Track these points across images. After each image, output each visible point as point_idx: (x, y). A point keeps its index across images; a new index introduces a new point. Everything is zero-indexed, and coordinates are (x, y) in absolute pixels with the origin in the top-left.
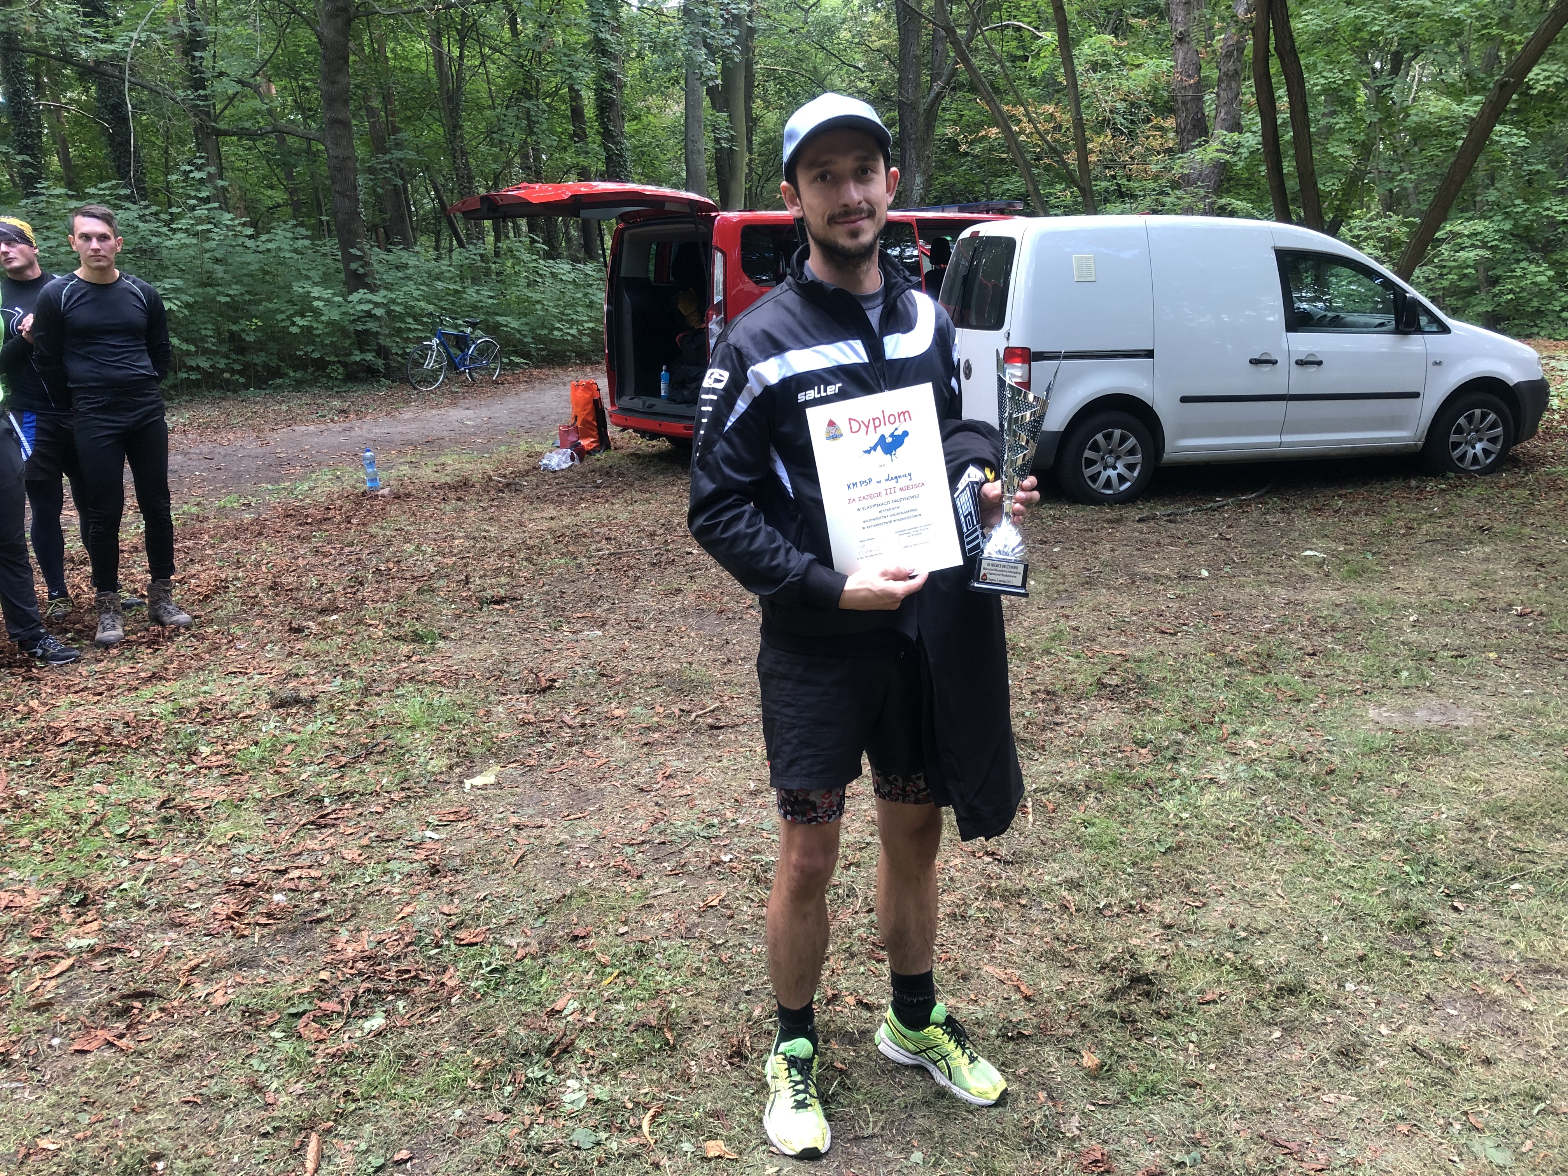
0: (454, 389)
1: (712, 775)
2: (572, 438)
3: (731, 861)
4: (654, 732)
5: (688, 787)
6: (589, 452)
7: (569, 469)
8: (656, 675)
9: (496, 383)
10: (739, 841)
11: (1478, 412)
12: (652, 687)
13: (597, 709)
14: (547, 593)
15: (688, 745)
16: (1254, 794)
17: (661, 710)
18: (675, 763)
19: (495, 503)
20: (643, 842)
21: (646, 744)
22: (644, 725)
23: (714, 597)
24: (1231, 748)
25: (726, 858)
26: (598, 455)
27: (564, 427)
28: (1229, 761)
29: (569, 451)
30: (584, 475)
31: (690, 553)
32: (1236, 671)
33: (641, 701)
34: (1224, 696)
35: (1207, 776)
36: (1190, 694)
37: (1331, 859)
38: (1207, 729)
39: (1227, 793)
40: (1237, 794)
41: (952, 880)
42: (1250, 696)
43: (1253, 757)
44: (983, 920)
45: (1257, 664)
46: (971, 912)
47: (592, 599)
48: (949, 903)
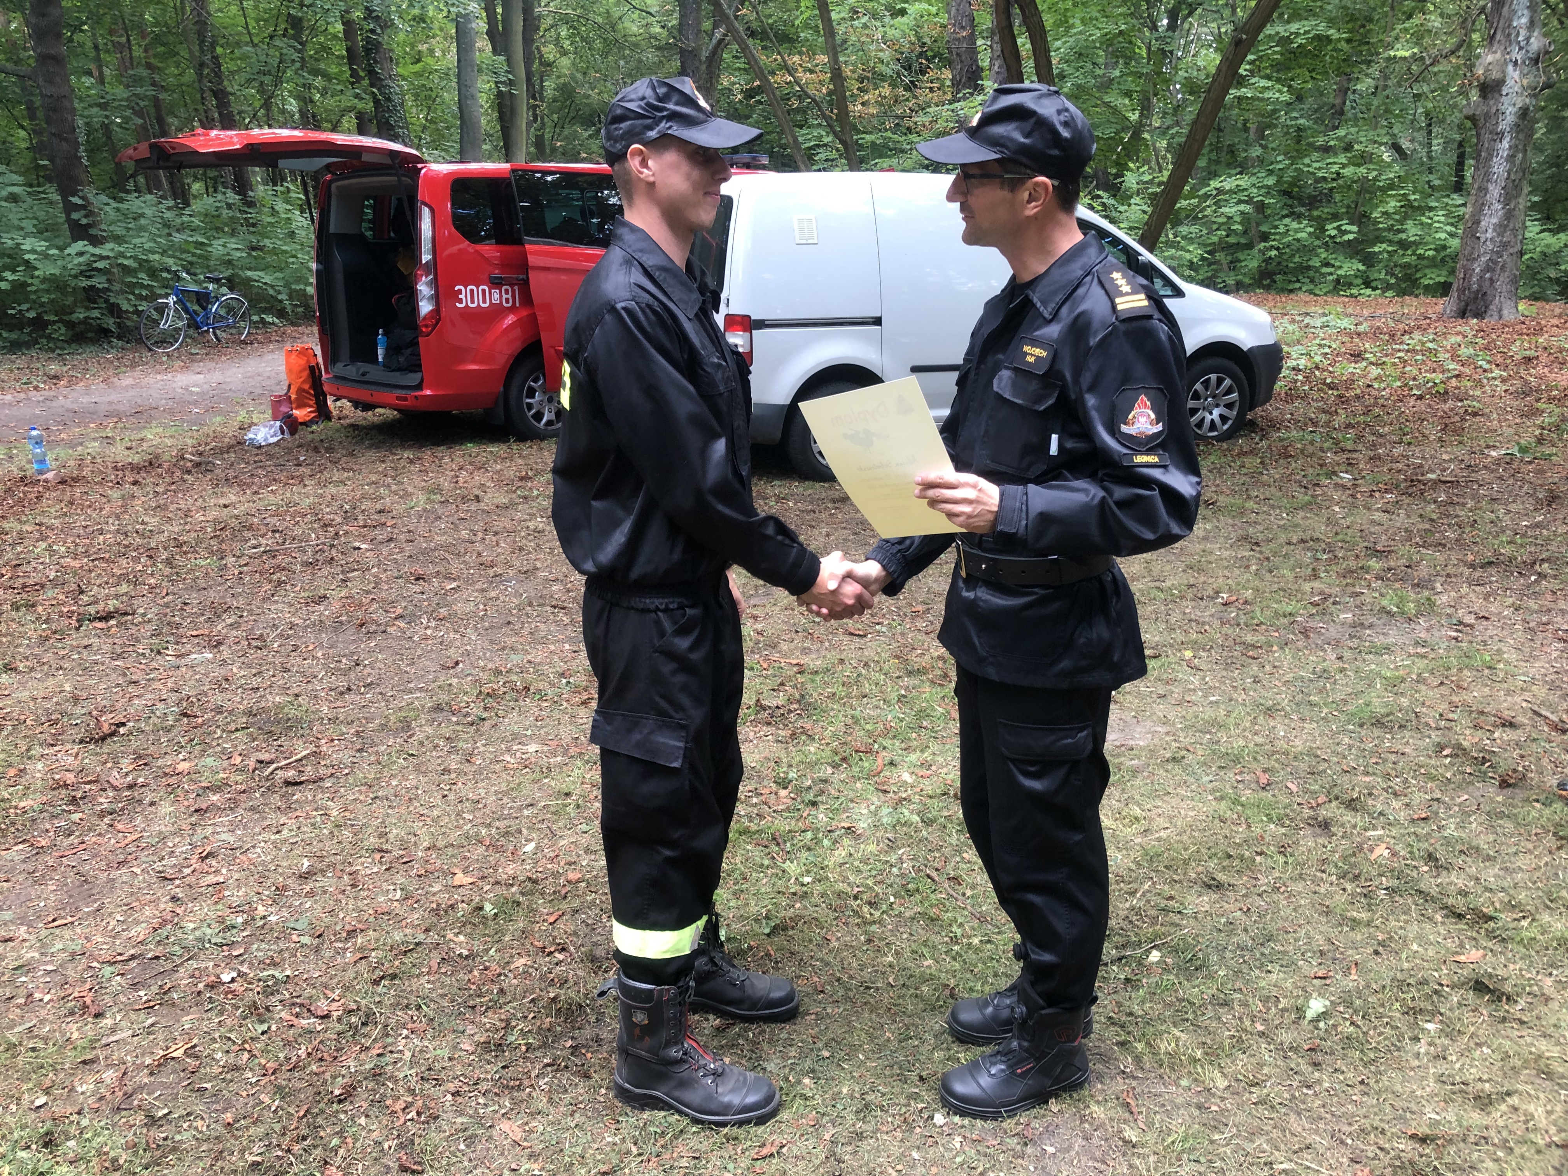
0: (193, 351)
1: (261, 853)
2: (284, 409)
3: (233, 980)
4: (215, 792)
5: (224, 871)
6: (305, 424)
7: (277, 444)
8: (250, 713)
9: (244, 342)
10: (258, 950)
11: (1213, 377)
12: (237, 730)
13: (160, 762)
14: (166, 605)
15: (252, 809)
16: (892, 845)
17: (239, 759)
18: (224, 836)
19: (173, 487)
20: (133, 957)
21: (196, 811)
22: (203, 785)
23: (361, 605)
24: (884, 783)
25: (226, 977)
26: (315, 427)
27: (276, 396)
28: (876, 800)
29: (278, 423)
30: (289, 451)
31: (359, 549)
32: (919, 682)
33: (219, 749)
34: (893, 715)
35: (846, 825)
36: (857, 713)
37: (959, 932)
38: (861, 759)
39: (862, 846)
40: (872, 848)
41: (502, 991)
42: (921, 714)
43: (904, 796)
44: (524, 1048)
45: (939, 673)
46: (511, 1038)
47: (218, 611)
48: (488, 1026)
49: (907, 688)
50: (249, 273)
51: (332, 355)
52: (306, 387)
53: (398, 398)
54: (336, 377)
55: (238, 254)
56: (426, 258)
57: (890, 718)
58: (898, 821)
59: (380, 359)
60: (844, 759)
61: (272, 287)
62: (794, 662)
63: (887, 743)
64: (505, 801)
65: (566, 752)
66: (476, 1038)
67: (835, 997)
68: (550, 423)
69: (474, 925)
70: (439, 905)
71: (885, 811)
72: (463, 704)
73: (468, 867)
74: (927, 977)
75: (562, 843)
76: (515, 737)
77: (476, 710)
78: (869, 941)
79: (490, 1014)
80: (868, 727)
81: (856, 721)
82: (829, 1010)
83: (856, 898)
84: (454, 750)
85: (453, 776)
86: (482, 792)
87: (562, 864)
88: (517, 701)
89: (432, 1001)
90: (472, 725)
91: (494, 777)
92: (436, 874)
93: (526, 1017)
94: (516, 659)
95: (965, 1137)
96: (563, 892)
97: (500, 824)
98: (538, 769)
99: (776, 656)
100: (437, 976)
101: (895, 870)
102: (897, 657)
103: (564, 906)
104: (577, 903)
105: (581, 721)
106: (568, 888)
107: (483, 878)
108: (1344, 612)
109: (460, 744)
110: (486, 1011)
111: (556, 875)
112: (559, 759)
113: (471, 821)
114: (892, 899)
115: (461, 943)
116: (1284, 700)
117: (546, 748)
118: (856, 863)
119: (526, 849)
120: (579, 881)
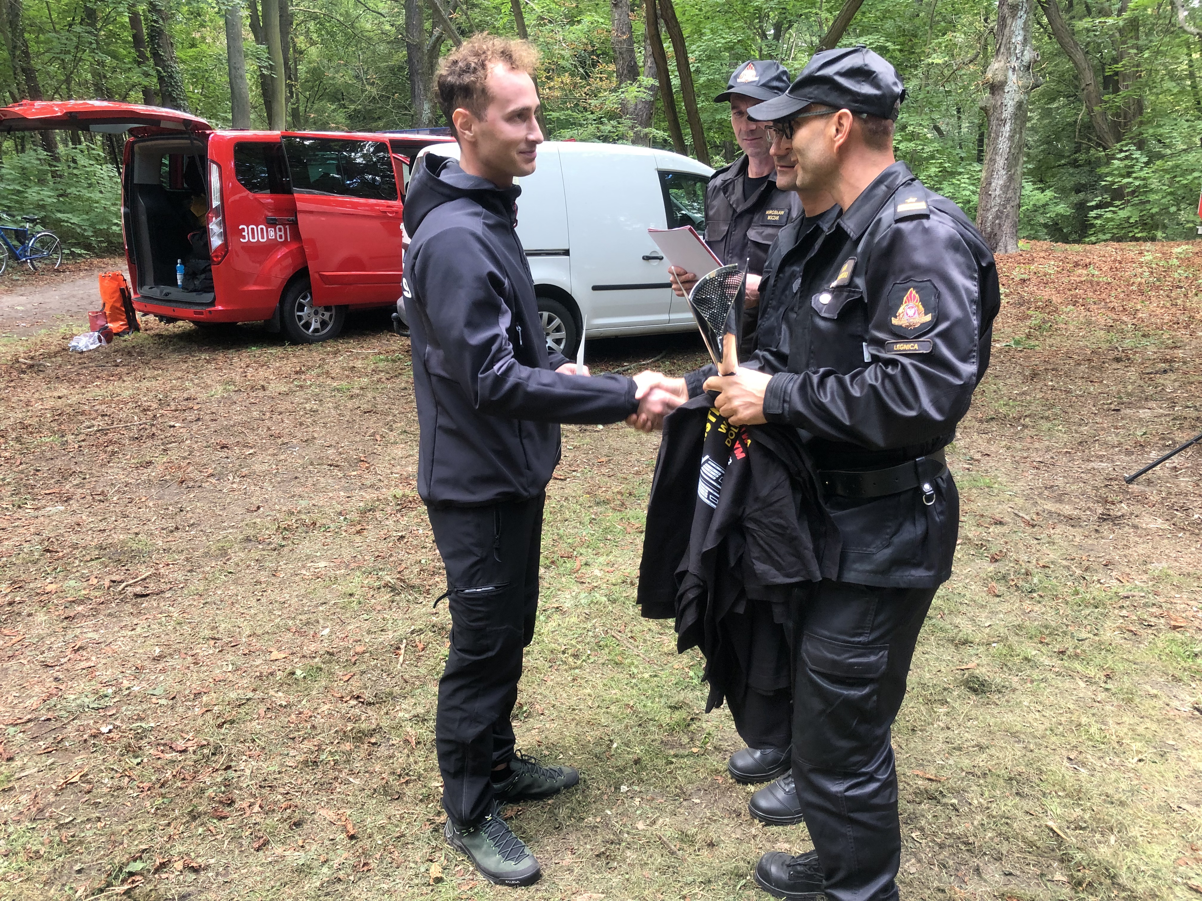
0: (14, 277)
1: (122, 645)
2: (101, 322)
3: (110, 731)
4: (79, 604)
5: (94, 658)
6: (118, 334)
7: (96, 350)
8: (101, 548)
9: (58, 271)
10: (127, 710)
12: (92, 560)
13: (32, 585)
14: (22, 472)
15: (110, 615)
16: (588, 617)
17: (96, 581)
18: (90, 635)
19: (12, 384)
20: (30, 720)
21: (66, 618)
22: (69, 599)
23: (180, 467)
24: (581, 577)
25: (104, 729)
26: (126, 337)
27: (93, 313)
28: (576, 588)
29: (96, 334)
30: (108, 355)
31: (174, 426)
32: (603, 509)
33: (78, 574)
34: (586, 532)
35: (556, 606)
36: (560, 532)
37: (636, 671)
38: (565, 562)
39: (567, 619)
40: (574, 620)
41: (314, 727)
42: (606, 530)
43: (595, 584)
44: (332, 763)
45: (618, 502)
46: (323, 757)
47: (65, 475)
48: (305, 750)
49: (596, 514)
50: (59, 215)
51: (139, 280)
52: (118, 305)
53: (196, 313)
54: (144, 297)
55: (50, 200)
56: (216, 203)
57: (584, 533)
58: (592, 602)
59: (179, 283)
60: (553, 562)
61: (80, 226)
63: (583, 550)
64: (305, 601)
65: (347, 566)
66: (297, 758)
67: (552, 717)
68: (316, 330)
69: (289, 685)
70: (261, 673)
71: (583, 595)
72: (266, 537)
73: (281, 647)
74: (615, 700)
75: (349, 628)
76: (308, 557)
77: (277, 540)
78: (574, 680)
79: (306, 742)
80: (569, 541)
81: (561, 538)
82: (548, 726)
83: (564, 652)
84: (262, 568)
85: (264, 586)
86: (287, 596)
87: (351, 642)
88: (307, 532)
89: (263, 735)
90: (275, 550)
91: (295, 585)
92: (257, 653)
93: (332, 743)
94: (303, 503)
95: (642, 799)
96: (353, 660)
97: (304, 617)
98: (327, 579)
100: (264, 720)
101: (590, 633)
102: (588, 493)
103: (355, 669)
104: (364, 667)
105: (357, 545)
106: (356, 657)
107: (292, 654)
109: (267, 564)
110: (303, 740)
111: (347, 649)
112: (343, 571)
113: (280, 616)
114: (589, 652)
115: (280, 698)
117: (332, 564)
118: (563, 630)
119: (323, 633)
120: (364, 653)
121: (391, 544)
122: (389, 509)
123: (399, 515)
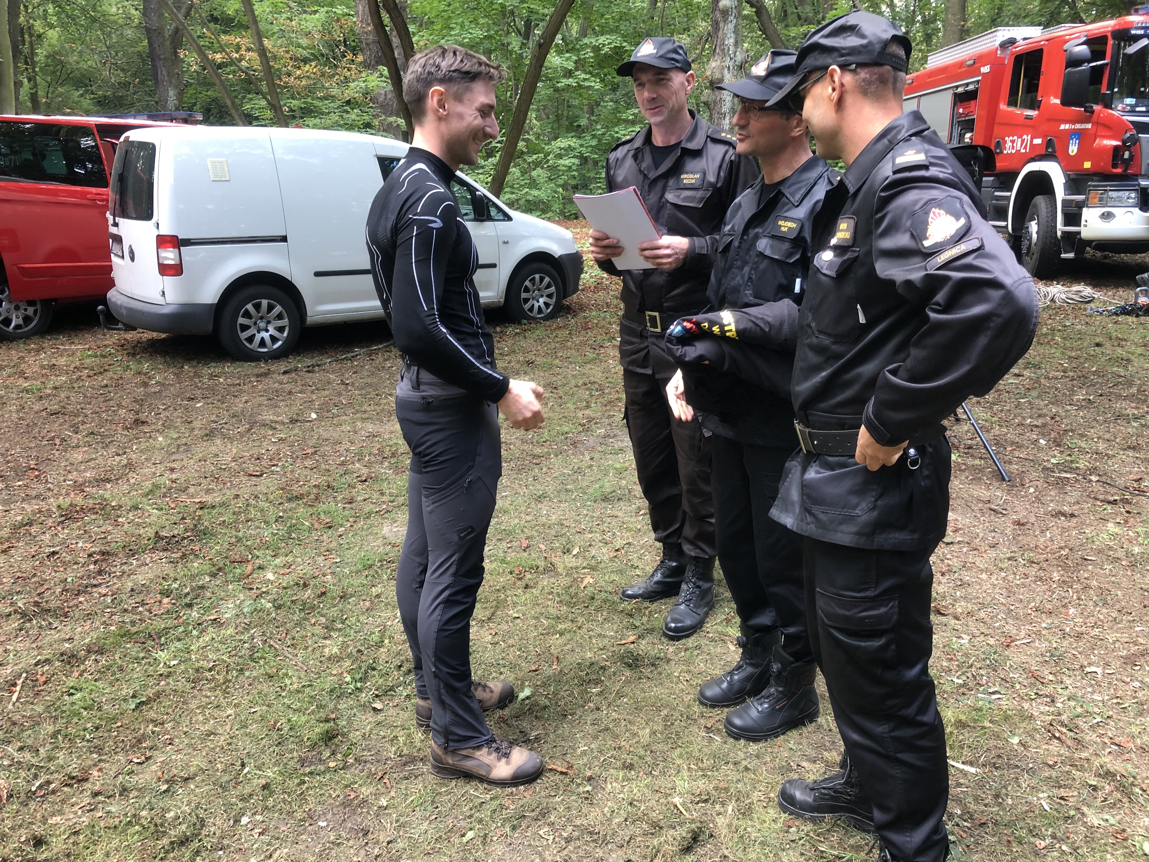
11: (537, 276)
16: (248, 627)
24: (251, 583)
28: (241, 596)
32: (293, 505)
34: (269, 532)
35: (212, 618)
36: (240, 534)
37: (286, 683)
38: (235, 568)
39: (223, 631)
42: (292, 528)
45: (313, 497)
49: (284, 511)
57: (266, 534)
58: (255, 610)
60: (220, 569)
62: (197, 500)
63: (260, 553)
71: (247, 603)
80: (249, 543)
81: (239, 540)
82: (173, 757)
83: (210, 670)
95: (263, 830)
99: (183, 497)
101: (246, 645)
102: (282, 489)
108: (600, 429)
116: (550, 490)
118: (216, 645)
121: (38, 562)
122: (50, 522)
123: (59, 528)
